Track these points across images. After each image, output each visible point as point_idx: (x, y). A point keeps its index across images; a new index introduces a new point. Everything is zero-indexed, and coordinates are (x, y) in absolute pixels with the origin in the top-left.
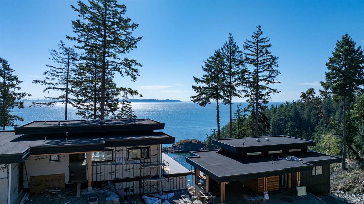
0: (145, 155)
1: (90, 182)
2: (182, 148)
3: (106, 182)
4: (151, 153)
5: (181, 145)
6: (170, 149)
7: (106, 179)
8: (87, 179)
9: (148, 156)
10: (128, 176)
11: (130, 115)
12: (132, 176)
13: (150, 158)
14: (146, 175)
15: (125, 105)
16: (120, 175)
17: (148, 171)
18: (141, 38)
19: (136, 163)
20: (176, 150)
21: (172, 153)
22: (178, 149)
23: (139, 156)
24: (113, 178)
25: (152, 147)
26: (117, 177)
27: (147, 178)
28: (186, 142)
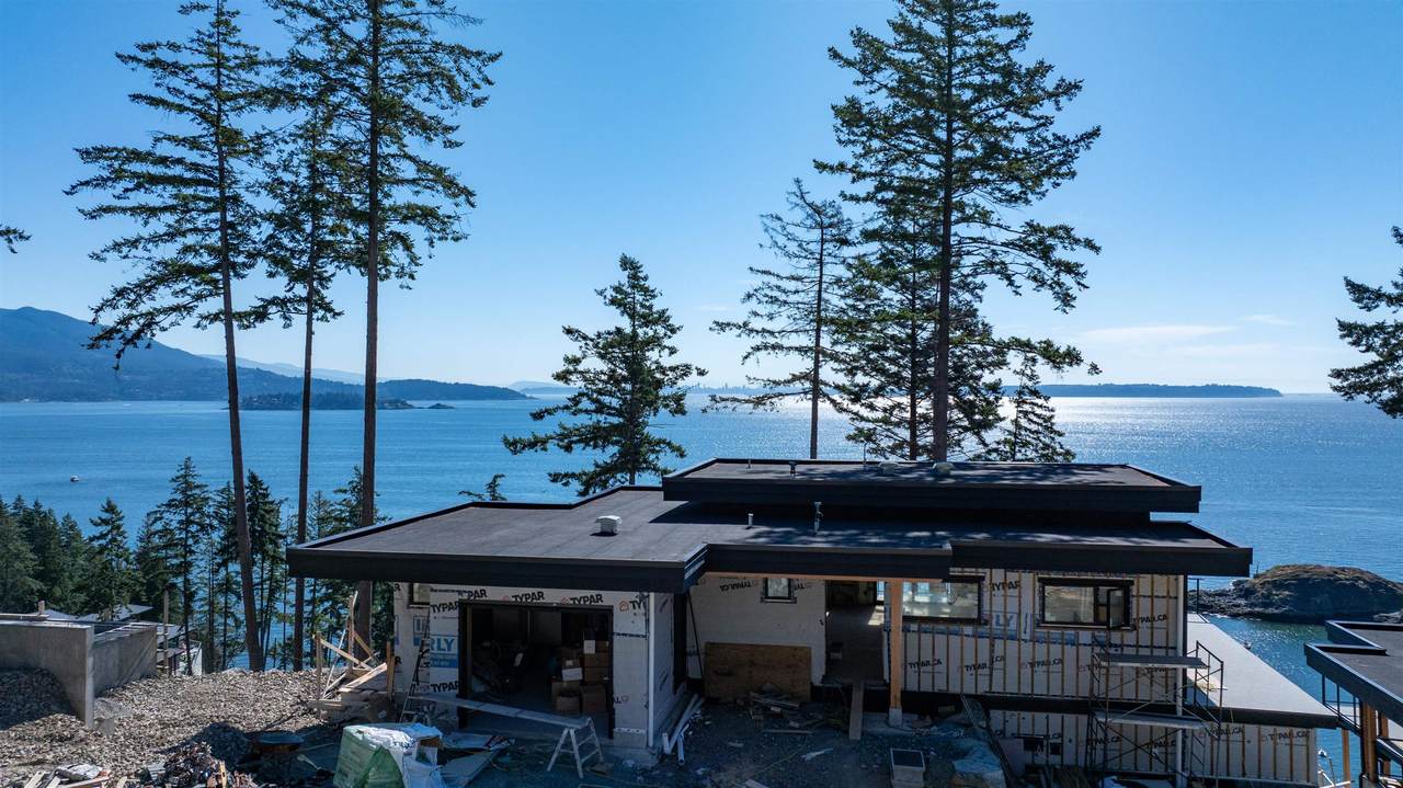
0: (1115, 615)
1: (896, 692)
2: (1284, 602)
3: (955, 700)
4: (1141, 608)
5: (1279, 585)
6: (1223, 602)
7: (955, 689)
8: (886, 677)
9: (1126, 621)
10: (1040, 690)
11: (1047, 446)
12: (1055, 691)
13: (1135, 628)
14: (1114, 695)
15: (1027, 407)
16: (1008, 682)
17: (1125, 679)
18: (1095, 133)
19: (1075, 643)
20: (1252, 605)
21: (1235, 616)
22: (1266, 605)
23: (1086, 613)
24: (983, 688)
25: (1143, 583)
26: (997, 687)
27: (1120, 707)
28: (1306, 576)
